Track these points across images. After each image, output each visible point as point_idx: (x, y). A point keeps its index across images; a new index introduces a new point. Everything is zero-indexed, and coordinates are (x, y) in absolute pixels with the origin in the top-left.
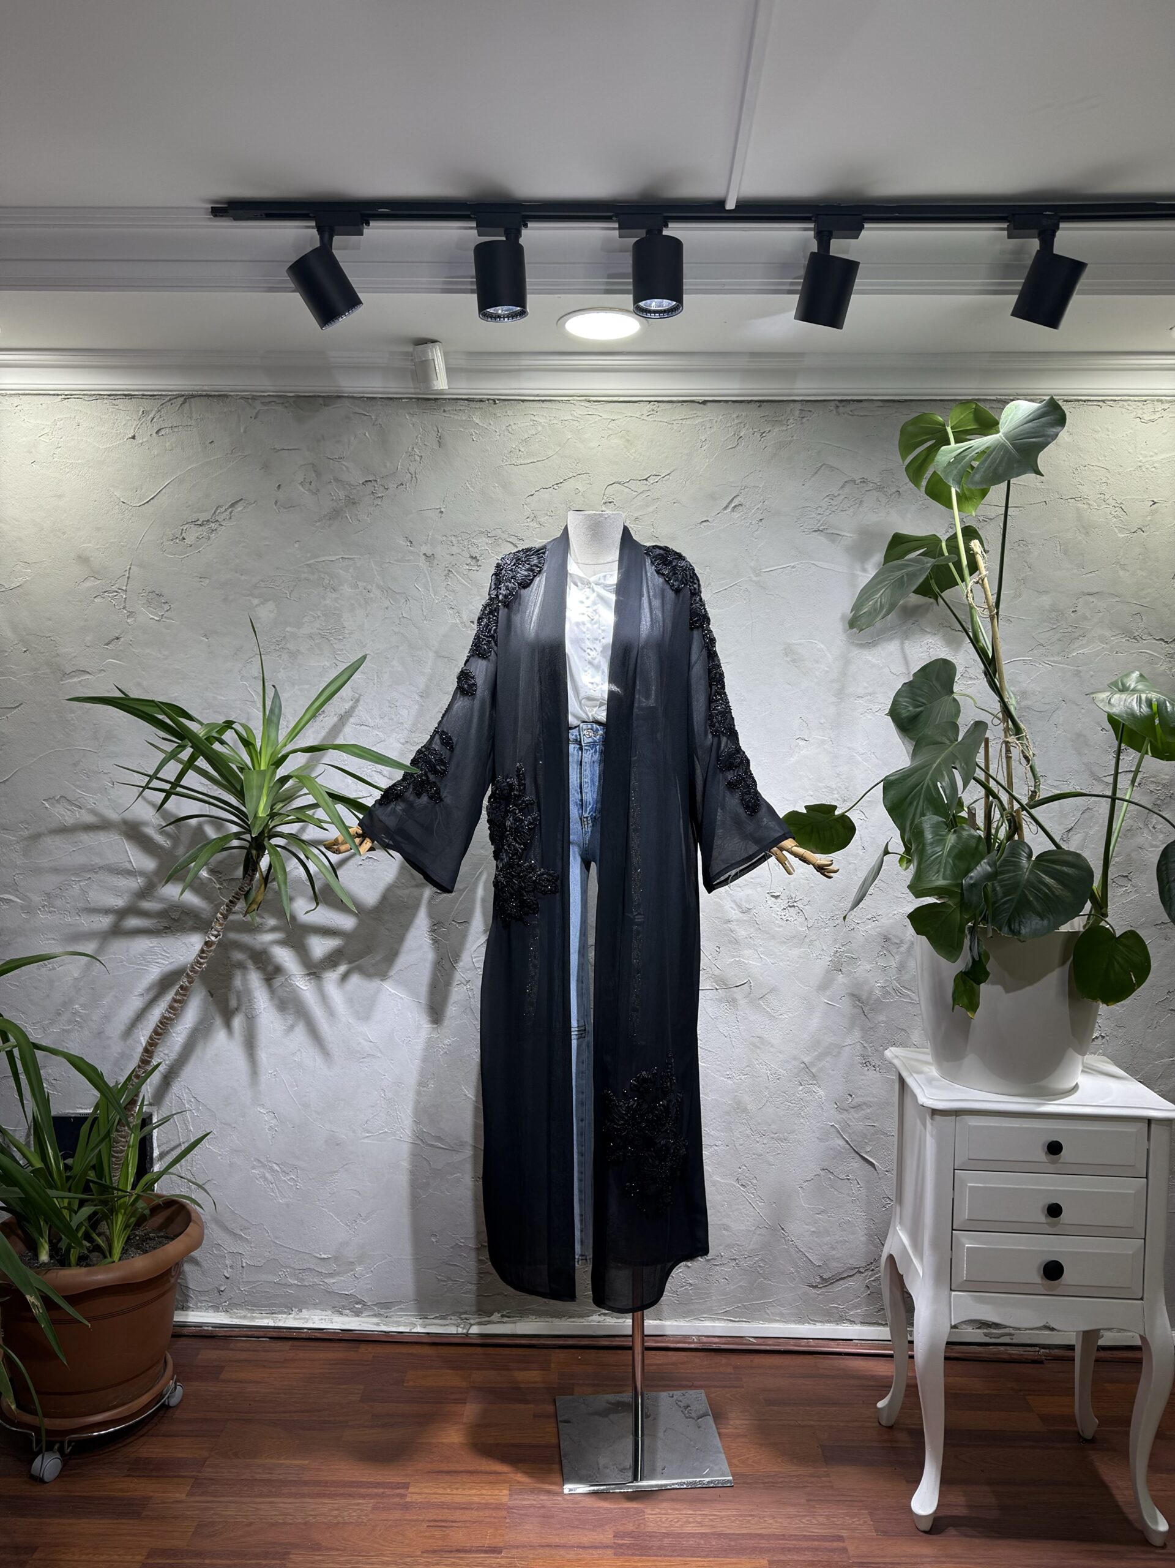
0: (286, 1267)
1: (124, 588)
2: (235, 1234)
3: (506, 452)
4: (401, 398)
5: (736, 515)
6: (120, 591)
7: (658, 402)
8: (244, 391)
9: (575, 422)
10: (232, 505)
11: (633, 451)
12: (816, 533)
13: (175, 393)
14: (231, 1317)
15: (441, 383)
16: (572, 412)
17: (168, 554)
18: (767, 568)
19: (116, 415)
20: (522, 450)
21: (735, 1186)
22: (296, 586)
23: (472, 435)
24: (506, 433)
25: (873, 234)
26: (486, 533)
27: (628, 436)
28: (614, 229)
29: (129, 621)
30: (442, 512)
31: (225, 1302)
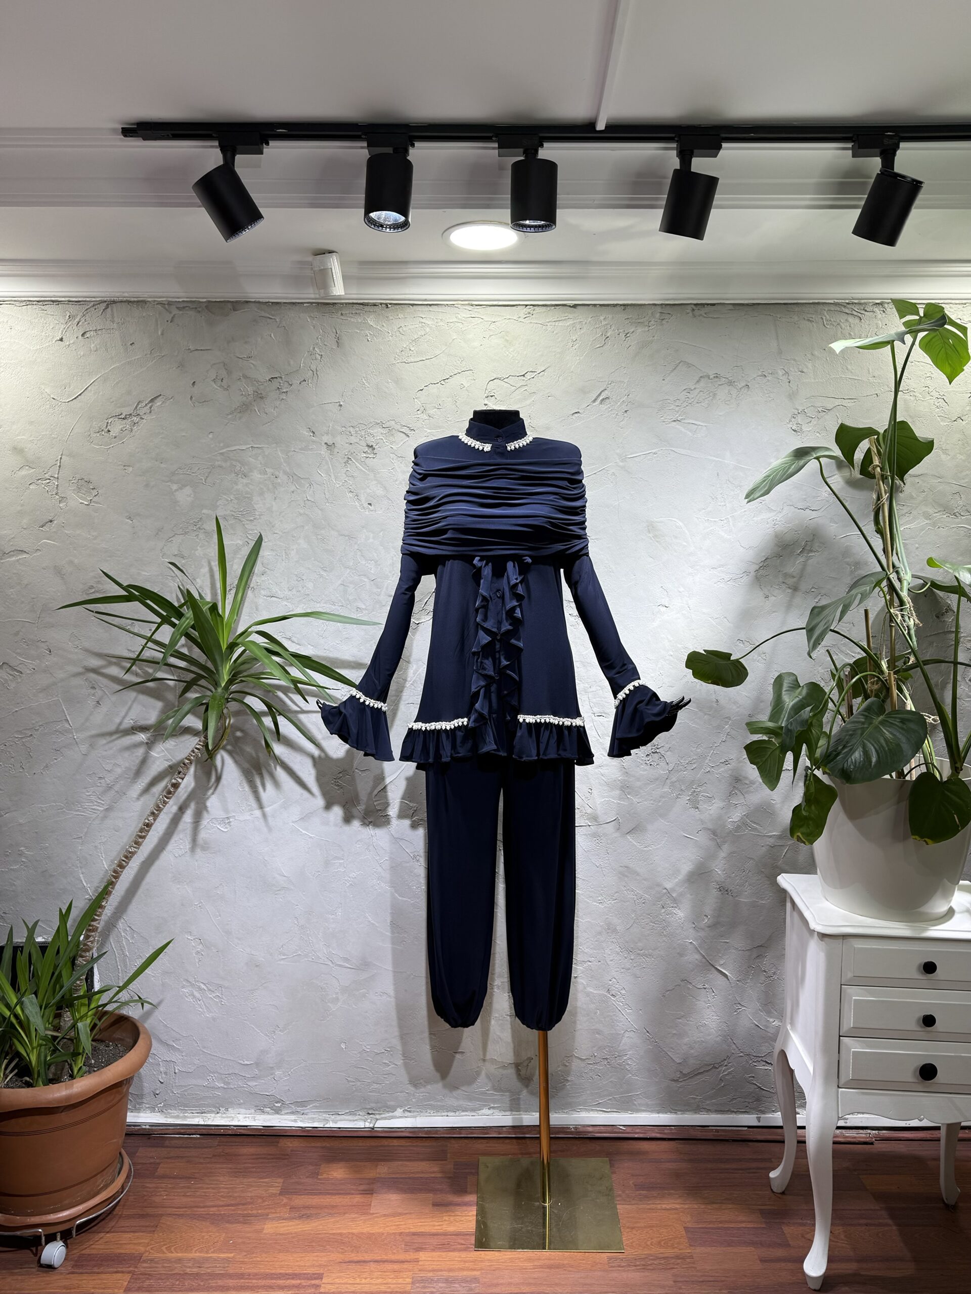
0: (215, 1073)
1: (56, 476)
2: (168, 1045)
3: (398, 351)
4: (302, 303)
5: (604, 407)
6: (52, 478)
7: (534, 305)
8: (160, 298)
9: (459, 324)
10: (152, 401)
11: (511, 350)
12: (674, 423)
13: (98, 299)
14: (166, 1117)
15: (338, 289)
16: (457, 315)
17: (94, 444)
18: (631, 454)
19: (45, 320)
20: (412, 349)
21: (606, 996)
22: (210, 472)
23: (367, 336)
24: (398, 334)
25: (731, 152)
26: (381, 424)
27: (507, 336)
28: (494, 148)
29: (61, 505)
30: (341, 406)
31: (161, 1103)
